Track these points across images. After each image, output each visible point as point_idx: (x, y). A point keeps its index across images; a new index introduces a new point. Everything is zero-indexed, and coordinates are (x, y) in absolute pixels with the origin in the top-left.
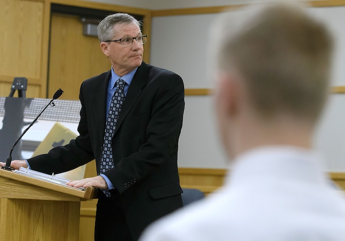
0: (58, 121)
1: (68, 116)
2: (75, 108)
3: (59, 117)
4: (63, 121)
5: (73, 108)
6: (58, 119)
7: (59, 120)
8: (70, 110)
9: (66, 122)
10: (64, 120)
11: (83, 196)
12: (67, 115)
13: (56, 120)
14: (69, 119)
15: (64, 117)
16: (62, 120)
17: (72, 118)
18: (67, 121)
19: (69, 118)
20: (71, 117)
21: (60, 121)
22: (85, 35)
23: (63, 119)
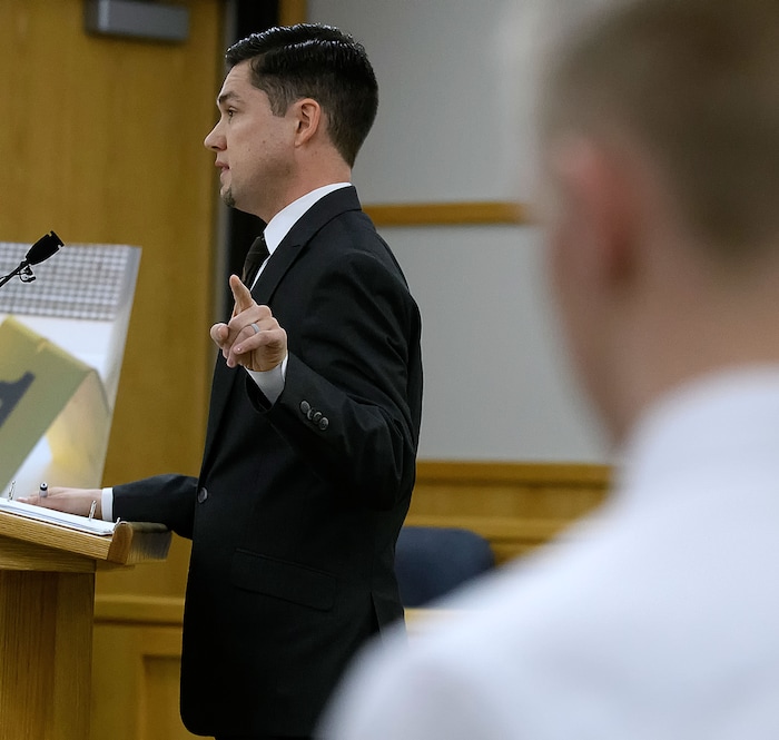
0: (10, 312)
1: (44, 297)
2: (68, 271)
3: (13, 298)
4: (27, 314)
5: (59, 271)
6: (12, 305)
7: (15, 309)
8: (49, 277)
9: (36, 314)
10: (32, 310)
11: (103, 553)
12: (41, 293)
13: (7, 308)
14: (46, 307)
15: (30, 300)
16: (23, 309)
17: (56, 302)
18: (41, 311)
19: (47, 301)
20: (53, 298)
21: (19, 313)
22: (93, 33)
23: (29, 306)
